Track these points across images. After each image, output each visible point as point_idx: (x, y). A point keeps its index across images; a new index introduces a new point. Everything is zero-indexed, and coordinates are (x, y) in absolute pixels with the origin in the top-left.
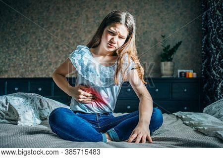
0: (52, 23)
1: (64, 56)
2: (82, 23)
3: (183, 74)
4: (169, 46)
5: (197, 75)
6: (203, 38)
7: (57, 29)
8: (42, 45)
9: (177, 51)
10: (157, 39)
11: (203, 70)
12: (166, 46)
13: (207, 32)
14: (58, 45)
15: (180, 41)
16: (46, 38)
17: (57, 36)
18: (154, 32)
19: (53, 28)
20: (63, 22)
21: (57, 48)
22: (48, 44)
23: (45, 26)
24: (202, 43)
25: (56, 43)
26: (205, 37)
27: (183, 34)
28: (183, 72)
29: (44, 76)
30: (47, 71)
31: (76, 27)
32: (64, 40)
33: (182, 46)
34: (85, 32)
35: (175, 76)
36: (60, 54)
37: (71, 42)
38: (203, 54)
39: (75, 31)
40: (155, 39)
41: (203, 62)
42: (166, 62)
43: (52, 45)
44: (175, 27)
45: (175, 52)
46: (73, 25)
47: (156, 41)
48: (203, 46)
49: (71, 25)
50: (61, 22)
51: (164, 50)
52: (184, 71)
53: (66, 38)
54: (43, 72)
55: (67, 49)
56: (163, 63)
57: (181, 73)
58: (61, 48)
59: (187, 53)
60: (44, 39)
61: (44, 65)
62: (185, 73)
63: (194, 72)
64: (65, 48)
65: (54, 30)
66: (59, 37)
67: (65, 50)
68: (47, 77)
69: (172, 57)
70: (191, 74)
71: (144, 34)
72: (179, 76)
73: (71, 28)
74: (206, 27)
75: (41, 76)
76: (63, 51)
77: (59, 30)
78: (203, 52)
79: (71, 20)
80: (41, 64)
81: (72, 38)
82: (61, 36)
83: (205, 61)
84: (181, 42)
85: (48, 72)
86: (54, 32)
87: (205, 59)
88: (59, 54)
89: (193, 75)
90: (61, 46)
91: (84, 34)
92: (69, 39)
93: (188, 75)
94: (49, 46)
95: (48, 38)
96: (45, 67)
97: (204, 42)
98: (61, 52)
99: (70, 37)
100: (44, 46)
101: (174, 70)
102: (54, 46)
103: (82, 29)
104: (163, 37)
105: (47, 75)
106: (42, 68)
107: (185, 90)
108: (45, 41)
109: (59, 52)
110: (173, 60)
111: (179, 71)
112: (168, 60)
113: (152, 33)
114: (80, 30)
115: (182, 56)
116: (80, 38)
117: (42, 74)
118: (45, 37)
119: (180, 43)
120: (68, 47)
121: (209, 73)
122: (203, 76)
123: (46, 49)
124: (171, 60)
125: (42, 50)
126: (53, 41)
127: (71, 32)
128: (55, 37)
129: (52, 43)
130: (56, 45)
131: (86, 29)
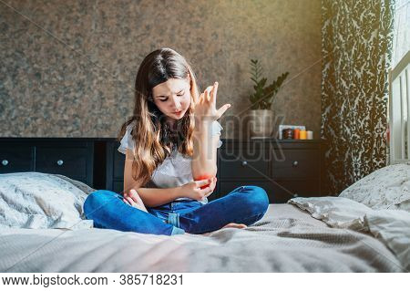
2: (93, 27)
3: (290, 132)
4: (264, 81)
5: (314, 135)
6: (323, 67)
7: (39, 37)
10: (242, 66)
12: (259, 79)
14: (40, 70)
15: (281, 75)
16: (13, 55)
17: (37, 50)
18: (236, 52)
21: (38, 75)
22: (17, 67)
24: (321, 76)
25: (35, 66)
26: (327, 66)
27: (288, 59)
28: (288, 130)
32: (54, 60)
33: (286, 82)
34: (97, 45)
36: (45, 88)
37: (69, 64)
38: (323, 97)
39: (77, 42)
40: (238, 66)
41: (324, 110)
42: (259, 111)
43: (25, 70)
44: (274, 44)
45: (277, 91)
46: (74, 31)
47: (239, 70)
48: (323, 83)
49: (68, 30)
50: (48, 22)
51: (255, 87)
52: (291, 127)
53: (57, 55)
55: (60, 78)
56: (254, 113)
57: (285, 131)
58: (45, 77)
59: (294, 94)
60: (8, 56)
62: (293, 131)
64: (54, 76)
65: (32, 37)
66: (42, 53)
67: (54, 80)
69: (270, 101)
70: (304, 134)
71: (216, 55)
72: (281, 137)
73: (69, 36)
74: (330, 49)
76: (51, 84)
77: (42, 40)
78: (323, 93)
79: (68, 19)
81: (71, 57)
83: (328, 110)
84: (287, 74)
85: (17, 126)
86: (30, 42)
87: (327, 107)
88: (41, 88)
89: (307, 135)
90: (47, 72)
91: (97, 50)
92: (64, 57)
93: (299, 135)
94: (20, 71)
95: (18, 54)
97: (325, 76)
98: (46, 85)
99: (67, 54)
102: (30, 71)
103: (92, 40)
104: (255, 62)
107: (296, 163)
109: (42, 83)
110: (272, 106)
111: (281, 127)
112: (264, 107)
113: (232, 54)
114: (89, 41)
115: (287, 99)
118: (10, 53)
119: (285, 76)
120: (62, 75)
121: (333, 132)
122: (323, 138)
124: (268, 107)
126: (29, 60)
128: (33, 54)
129: (26, 66)
130: (34, 69)
131: (102, 41)
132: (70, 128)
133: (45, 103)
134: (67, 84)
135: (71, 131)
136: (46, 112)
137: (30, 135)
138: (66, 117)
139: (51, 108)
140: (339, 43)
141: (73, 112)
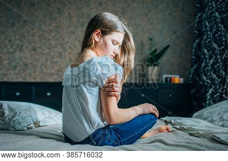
0: (25, 22)
1: (44, 58)
2: (65, 22)
3: (169, 79)
4: (156, 50)
5: (184, 81)
6: (194, 41)
7: (33, 29)
8: (15, 47)
9: (164, 55)
11: (191, 76)
13: (200, 35)
15: (167, 45)
16: (19, 39)
17: (33, 35)
19: (27, 27)
20: (41, 21)
21: (35, 49)
22: (22, 46)
23: (17, 25)
24: (192, 47)
25: (33, 45)
26: (197, 41)
29: (20, 80)
30: (23, 75)
31: (57, 27)
32: (43, 41)
33: (168, 51)
34: (68, 33)
35: (160, 82)
37: (53, 43)
38: (192, 59)
39: (57, 31)
40: (142, 42)
41: (192, 67)
43: (27, 47)
45: (162, 56)
46: (54, 25)
47: (142, 45)
48: (193, 51)
49: (51, 24)
50: (38, 20)
51: (151, 54)
52: (170, 76)
53: (45, 38)
54: (19, 76)
55: (47, 51)
57: (166, 79)
58: (39, 51)
60: (16, 40)
61: (19, 68)
62: (171, 79)
63: (180, 77)
64: (44, 50)
66: (36, 38)
67: (44, 52)
68: (24, 81)
70: (177, 79)
72: (164, 81)
73: (51, 28)
74: (199, 30)
75: (16, 80)
76: (43, 54)
77: (35, 30)
78: (193, 57)
79: (51, 18)
80: (15, 67)
82: (39, 36)
83: (195, 66)
84: (169, 46)
85: (25, 75)
86: (29, 32)
87: (194, 65)
89: (179, 81)
90: (40, 47)
92: (49, 40)
93: (174, 81)
94: (24, 47)
95: (22, 39)
96: (20, 70)
97: (195, 46)
98: (40, 55)
99: (51, 38)
100: (18, 47)
101: (160, 75)
102: (30, 47)
104: (151, 40)
105: (24, 79)
106: (17, 71)
107: (170, 96)
108: (18, 42)
109: (38, 54)
110: (160, 65)
111: (165, 76)
112: (155, 65)
115: (168, 60)
116: (63, 40)
117: (17, 78)
118: (17, 38)
119: (167, 47)
120: (49, 49)
121: (197, 79)
122: (191, 82)
123: (21, 51)
125: (15, 52)
126: (29, 42)
127: (52, 32)
128: (31, 38)
129: (27, 45)
130: (32, 46)
131: (70, 30)
132: (55, 77)
133: (40, 64)
134: (52, 54)
135: (56, 78)
136: (41, 69)
137: (33, 81)
138: (53, 71)
139: (43, 67)
140: (206, 27)
141: (57, 68)
